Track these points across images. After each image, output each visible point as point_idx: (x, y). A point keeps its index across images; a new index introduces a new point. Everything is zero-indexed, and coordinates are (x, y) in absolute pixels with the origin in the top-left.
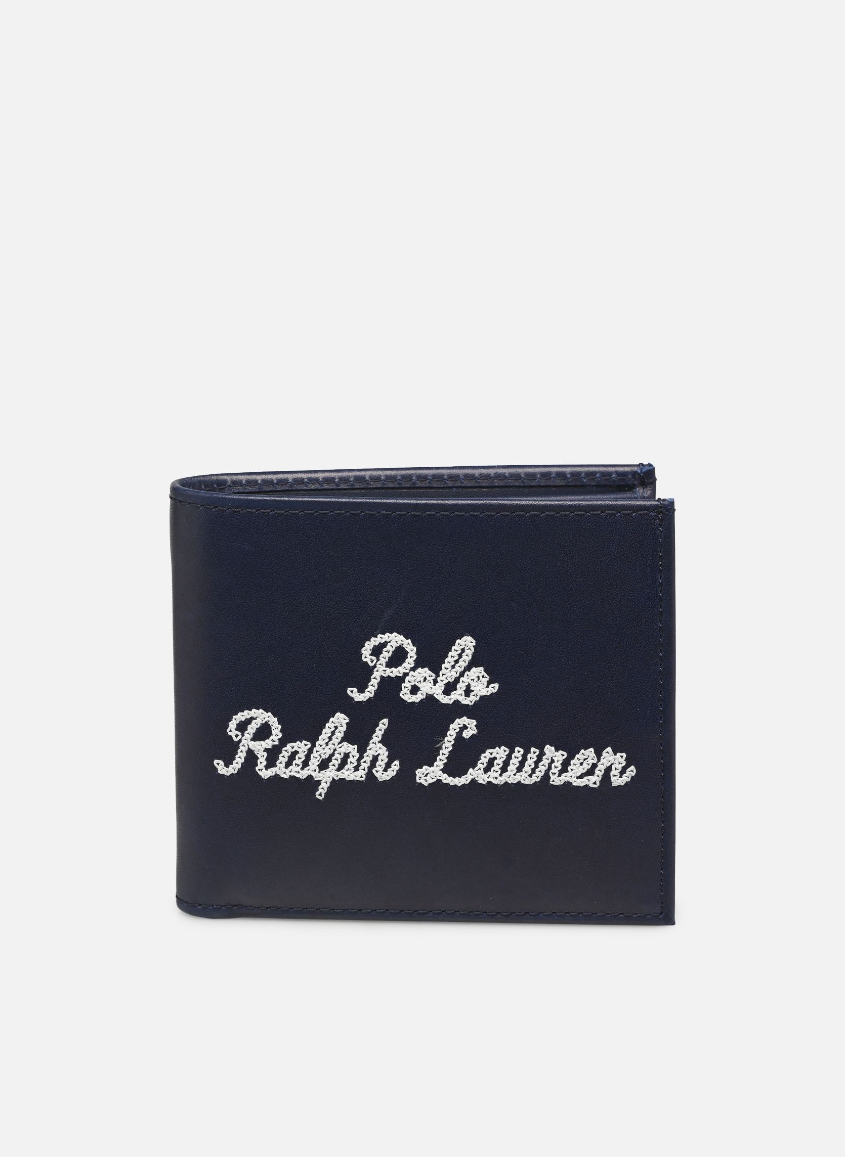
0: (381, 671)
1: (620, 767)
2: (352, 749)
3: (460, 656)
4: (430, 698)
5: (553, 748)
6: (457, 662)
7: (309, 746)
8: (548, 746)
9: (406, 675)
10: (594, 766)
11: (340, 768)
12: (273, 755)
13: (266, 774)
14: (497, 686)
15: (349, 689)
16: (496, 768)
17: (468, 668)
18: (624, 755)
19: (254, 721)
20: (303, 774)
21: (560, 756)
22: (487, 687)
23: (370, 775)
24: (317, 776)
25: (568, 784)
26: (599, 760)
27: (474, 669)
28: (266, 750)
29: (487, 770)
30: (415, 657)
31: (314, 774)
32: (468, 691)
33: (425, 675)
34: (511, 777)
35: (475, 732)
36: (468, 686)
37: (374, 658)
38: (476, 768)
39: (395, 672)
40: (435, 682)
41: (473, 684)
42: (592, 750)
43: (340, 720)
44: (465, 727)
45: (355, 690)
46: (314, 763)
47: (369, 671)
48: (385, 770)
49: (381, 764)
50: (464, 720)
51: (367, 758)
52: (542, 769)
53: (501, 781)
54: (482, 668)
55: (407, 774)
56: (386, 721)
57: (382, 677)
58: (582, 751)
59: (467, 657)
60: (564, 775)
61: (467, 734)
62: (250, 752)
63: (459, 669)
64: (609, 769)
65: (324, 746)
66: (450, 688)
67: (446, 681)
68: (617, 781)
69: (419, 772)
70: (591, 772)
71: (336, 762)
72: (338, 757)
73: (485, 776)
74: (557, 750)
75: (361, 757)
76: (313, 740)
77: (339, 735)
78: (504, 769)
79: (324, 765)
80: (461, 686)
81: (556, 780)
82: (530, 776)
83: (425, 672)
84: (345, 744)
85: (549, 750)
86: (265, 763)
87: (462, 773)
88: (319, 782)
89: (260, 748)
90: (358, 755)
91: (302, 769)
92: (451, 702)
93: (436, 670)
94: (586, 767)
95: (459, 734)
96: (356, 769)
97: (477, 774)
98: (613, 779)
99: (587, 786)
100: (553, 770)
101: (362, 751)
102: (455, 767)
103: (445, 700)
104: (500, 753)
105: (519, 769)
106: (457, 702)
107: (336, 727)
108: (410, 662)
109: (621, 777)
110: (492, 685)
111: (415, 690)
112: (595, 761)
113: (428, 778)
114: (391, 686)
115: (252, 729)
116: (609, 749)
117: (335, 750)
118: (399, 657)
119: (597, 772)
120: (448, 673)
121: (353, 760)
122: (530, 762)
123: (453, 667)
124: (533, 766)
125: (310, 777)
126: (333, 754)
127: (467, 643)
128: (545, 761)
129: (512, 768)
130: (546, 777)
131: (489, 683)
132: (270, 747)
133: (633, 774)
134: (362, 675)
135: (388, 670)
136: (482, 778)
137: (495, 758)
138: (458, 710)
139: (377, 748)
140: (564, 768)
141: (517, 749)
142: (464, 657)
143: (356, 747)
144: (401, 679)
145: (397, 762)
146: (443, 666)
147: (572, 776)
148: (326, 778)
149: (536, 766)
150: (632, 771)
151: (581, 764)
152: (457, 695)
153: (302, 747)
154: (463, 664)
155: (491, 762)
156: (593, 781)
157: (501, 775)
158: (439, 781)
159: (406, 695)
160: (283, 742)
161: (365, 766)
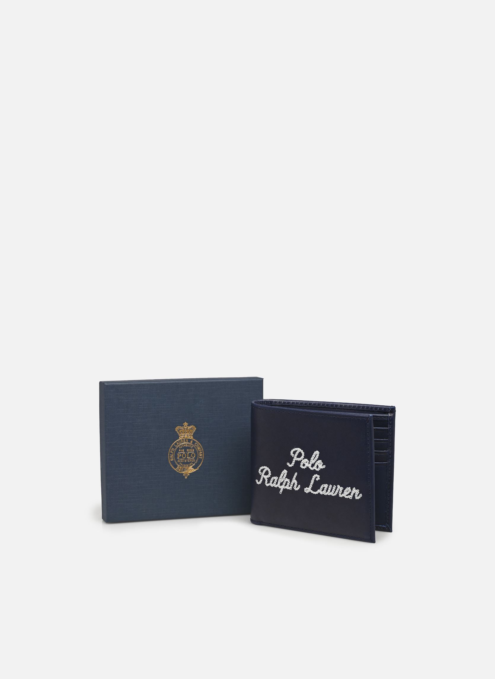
0: (295, 459)
1: (357, 494)
2: (288, 480)
3: (315, 456)
4: (308, 468)
5: (339, 486)
6: (315, 458)
7: (278, 478)
8: (338, 485)
9: (302, 460)
10: (351, 493)
11: (285, 486)
12: (269, 479)
13: (267, 485)
14: (325, 466)
15: (288, 463)
16: (325, 490)
17: (317, 460)
18: (359, 490)
19: (265, 470)
20: (276, 486)
21: (341, 489)
22: (322, 466)
23: (293, 488)
24: (280, 487)
25: (344, 497)
26: (352, 491)
27: (319, 461)
28: (267, 478)
29: (322, 490)
30: (304, 455)
31: (279, 486)
32: (317, 467)
33: (306, 461)
34: (328, 493)
35: (319, 479)
36: (318, 465)
37: (294, 455)
38: (320, 490)
39: (299, 459)
40: (309, 463)
41: (319, 465)
42: (350, 488)
43: (285, 472)
44: (317, 477)
45: (289, 463)
46: (279, 483)
47: (293, 458)
48: (297, 487)
49: (296, 485)
50: (316, 475)
51: (292, 483)
52: (337, 492)
53: (326, 494)
54: (321, 460)
55: (302, 489)
56: (296, 473)
57: (296, 460)
58: (347, 488)
59: (317, 457)
60: (343, 494)
61: (317, 479)
62: (264, 478)
63: (315, 460)
64: (354, 494)
65: (281, 479)
66: (313, 465)
67: (312, 463)
68: (357, 498)
69: (305, 489)
70: (350, 494)
71: (284, 484)
72: (285, 482)
73: (322, 492)
74: (341, 487)
75: (291, 483)
76: (279, 477)
77: (285, 476)
78: (327, 491)
79: (281, 484)
80: (316, 465)
81: (341, 496)
82: (334, 493)
83: (306, 460)
84: (286, 478)
85: (338, 486)
86: (267, 482)
87: (316, 491)
88: (280, 489)
89: (266, 477)
90: (290, 482)
91: (276, 485)
92: (313, 470)
93: (309, 460)
94: (348, 493)
95: (315, 479)
96: (289, 486)
97: (319, 491)
98: (356, 497)
99: (348, 498)
100: (340, 493)
101: (291, 481)
102: (315, 488)
103: (312, 469)
104: (326, 486)
105: (331, 491)
106: (314, 470)
107: (284, 474)
108: (302, 457)
109: (358, 497)
110: (323, 466)
111: (304, 465)
112: (351, 491)
113: (307, 491)
114: (298, 463)
115: (264, 471)
116: (354, 488)
117: (284, 480)
118: (300, 455)
119: (351, 495)
120: (312, 461)
121: (288, 484)
122: (334, 490)
123: (314, 459)
124: (334, 491)
125: (278, 487)
126: (284, 481)
127: (317, 453)
128: (338, 490)
129: (329, 491)
130: (338, 494)
131: (323, 465)
132: (268, 477)
133: (361, 496)
134: (291, 459)
135: (297, 458)
136: (321, 493)
137: (324, 487)
138: (315, 472)
139: (294, 481)
140: (342, 493)
141: (330, 485)
142: (316, 457)
143: (289, 480)
144: (300, 462)
145: (299, 485)
146: (311, 459)
147: (344, 495)
148: (282, 487)
149: (335, 491)
150: (361, 495)
151: (347, 492)
152: (315, 468)
153: (276, 478)
154: (316, 459)
155: (324, 488)
156: (350, 497)
157: (326, 492)
158: (310, 492)
159: (302, 467)
160: (272, 476)
161: (292, 486)
